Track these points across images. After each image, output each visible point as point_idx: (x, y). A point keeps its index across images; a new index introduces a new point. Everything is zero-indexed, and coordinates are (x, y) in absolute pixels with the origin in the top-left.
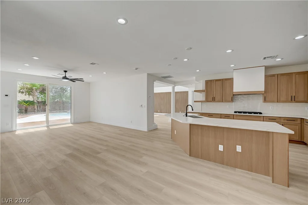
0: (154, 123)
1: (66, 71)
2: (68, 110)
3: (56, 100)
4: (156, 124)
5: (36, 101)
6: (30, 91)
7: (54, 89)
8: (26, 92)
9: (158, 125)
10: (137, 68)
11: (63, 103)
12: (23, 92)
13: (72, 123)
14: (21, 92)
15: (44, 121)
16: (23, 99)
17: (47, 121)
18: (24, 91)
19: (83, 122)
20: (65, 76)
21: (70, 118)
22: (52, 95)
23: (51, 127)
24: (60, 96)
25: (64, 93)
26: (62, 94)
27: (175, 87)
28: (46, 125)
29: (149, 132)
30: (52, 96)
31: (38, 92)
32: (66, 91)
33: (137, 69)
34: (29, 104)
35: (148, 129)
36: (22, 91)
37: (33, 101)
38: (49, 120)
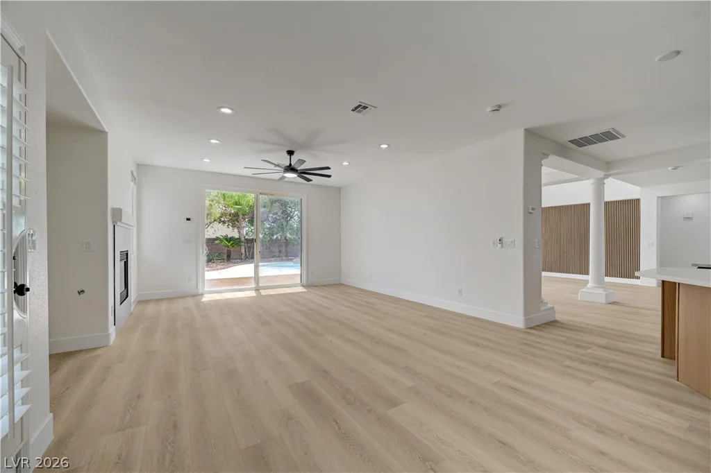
0: (542, 302)
1: (291, 153)
2: (296, 256)
3: (275, 237)
4: (549, 306)
5: (243, 239)
6: (235, 219)
7: (271, 215)
8: (228, 221)
9: (557, 308)
10: (500, 106)
11: (287, 242)
12: (224, 222)
13: (303, 286)
14: (223, 221)
15: (251, 278)
16: (224, 234)
17: (257, 278)
18: (226, 219)
19: (325, 284)
20: (290, 164)
21: (299, 273)
22: (268, 226)
23: (263, 292)
24: (282, 228)
25: (287, 222)
26: (285, 223)
27: (606, 181)
28: (253, 286)
29: (529, 330)
30: (269, 228)
31: (247, 220)
32: (292, 217)
33: (498, 108)
34: (233, 244)
35: (527, 321)
36: (223, 219)
37: (239, 239)
38: (260, 275)
